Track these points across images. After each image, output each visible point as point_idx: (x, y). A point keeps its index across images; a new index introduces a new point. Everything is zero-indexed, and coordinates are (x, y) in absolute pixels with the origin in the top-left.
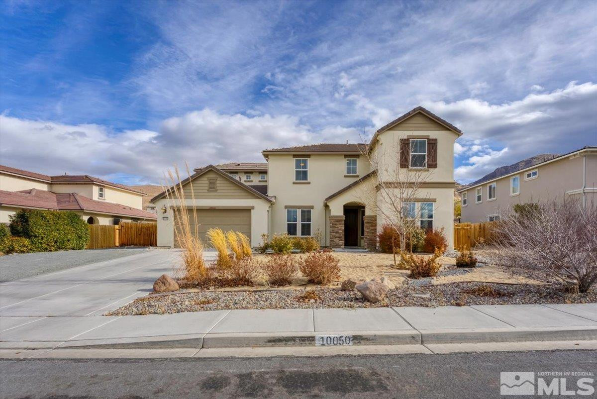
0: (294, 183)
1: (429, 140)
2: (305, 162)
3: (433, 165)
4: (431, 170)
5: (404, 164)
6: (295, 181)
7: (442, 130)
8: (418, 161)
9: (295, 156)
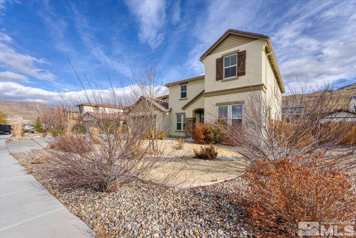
0: (180, 100)
1: (239, 53)
2: (186, 86)
3: (243, 73)
4: (240, 77)
5: (219, 77)
6: (180, 98)
7: (253, 41)
8: (231, 73)
9: (180, 84)
